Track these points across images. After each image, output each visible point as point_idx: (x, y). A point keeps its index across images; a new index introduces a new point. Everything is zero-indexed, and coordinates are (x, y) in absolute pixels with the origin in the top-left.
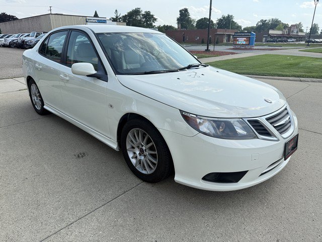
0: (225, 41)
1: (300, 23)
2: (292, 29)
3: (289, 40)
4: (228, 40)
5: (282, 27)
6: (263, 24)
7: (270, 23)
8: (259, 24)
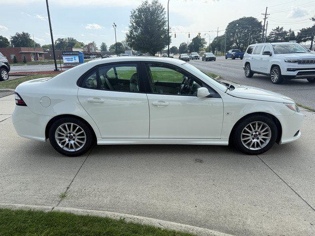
0: (33, 60)
1: (93, 42)
2: (90, 47)
3: (91, 57)
4: (36, 59)
5: (80, 46)
6: (61, 42)
7: (67, 41)
8: (58, 42)
